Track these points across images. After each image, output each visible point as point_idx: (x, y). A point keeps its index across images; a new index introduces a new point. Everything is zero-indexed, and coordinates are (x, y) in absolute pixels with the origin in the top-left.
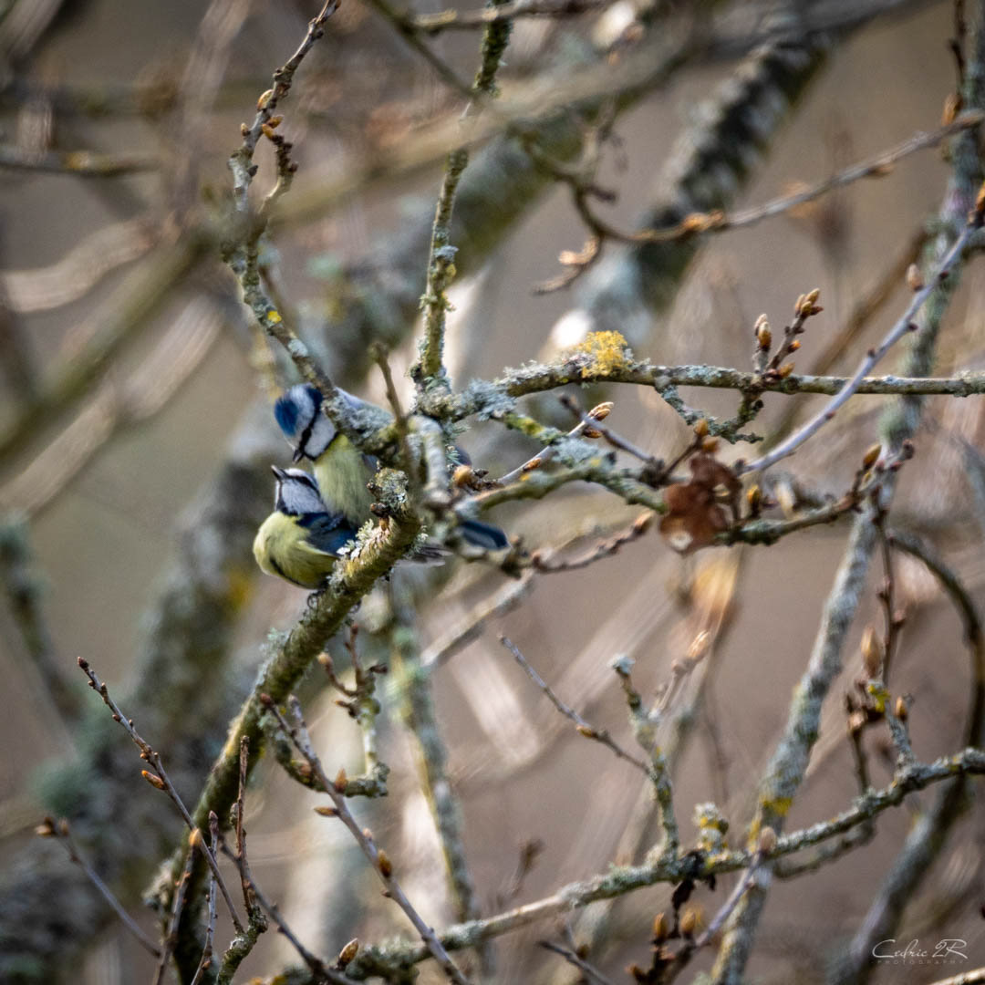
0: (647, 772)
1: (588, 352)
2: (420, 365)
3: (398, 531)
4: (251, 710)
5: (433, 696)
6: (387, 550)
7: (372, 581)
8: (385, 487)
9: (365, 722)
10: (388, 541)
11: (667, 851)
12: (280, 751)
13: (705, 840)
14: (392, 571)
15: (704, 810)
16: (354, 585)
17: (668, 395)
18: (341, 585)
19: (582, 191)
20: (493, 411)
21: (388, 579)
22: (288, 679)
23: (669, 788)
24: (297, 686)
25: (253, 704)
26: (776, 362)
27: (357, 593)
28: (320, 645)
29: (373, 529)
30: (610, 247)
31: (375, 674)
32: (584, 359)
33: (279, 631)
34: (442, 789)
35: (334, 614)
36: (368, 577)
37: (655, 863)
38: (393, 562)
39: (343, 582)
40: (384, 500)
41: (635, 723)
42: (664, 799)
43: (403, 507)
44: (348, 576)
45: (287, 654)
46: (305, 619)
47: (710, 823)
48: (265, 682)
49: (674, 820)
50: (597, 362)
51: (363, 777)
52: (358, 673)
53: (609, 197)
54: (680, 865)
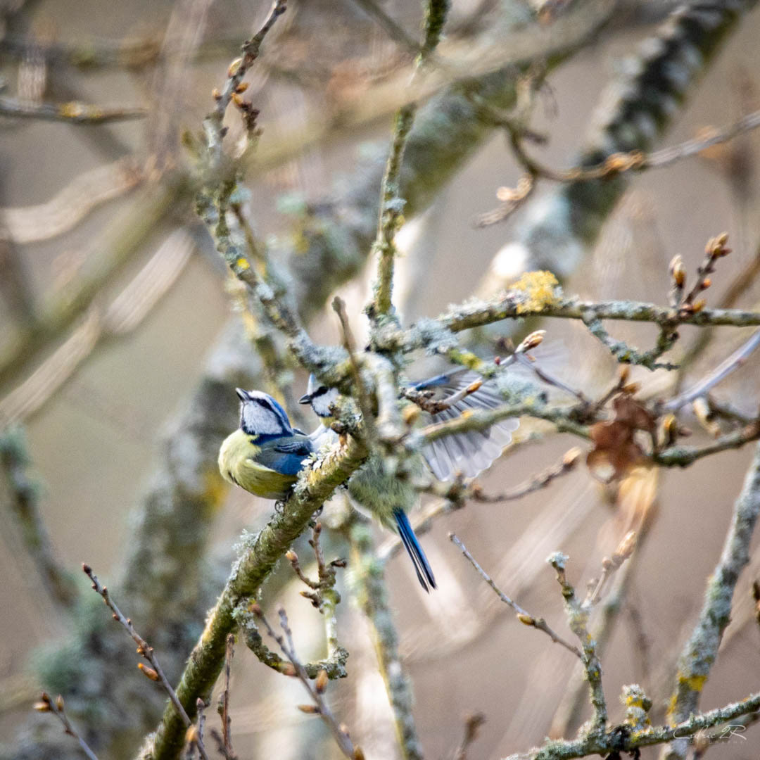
0: (579, 655)
1: (523, 290)
2: (374, 304)
3: (355, 446)
4: (225, 601)
5: (387, 586)
6: (345, 463)
7: (333, 489)
8: (343, 409)
9: (327, 611)
10: (347, 455)
11: (597, 727)
12: (250, 638)
13: (630, 717)
15: (629, 691)
16: (316, 493)
17: (595, 328)
18: (304, 492)
19: (517, 136)
20: (438, 347)
22: (258, 574)
23: (599, 670)
24: (266, 580)
25: (226, 596)
26: (690, 299)
27: (319, 499)
28: (287, 545)
30: (543, 184)
31: (335, 568)
32: (520, 296)
33: (250, 532)
34: (395, 668)
35: (298, 518)
36: (329, 486)
37: (585, 737)
38: (350, 473)
39: (307, 489)
40: (343, 419)
41: (569, 613)
42: (594, 680)
43: (359, 426)
44: (311, 485)
45: (257, 553)
46: (273, 521)
47: (635, 702)
48: (237, 577)
49: (603, 699)
50: (532, 299)
51: (325, 661)
52: (321, 567)
53: (539, 140)
54: (608, 739)
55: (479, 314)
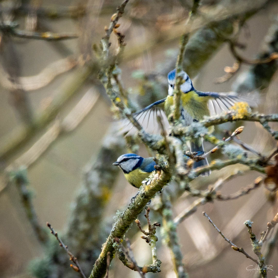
0: (258, 263)
1: (235, 110)
2: (173, 116)
3: (165, 175)
4: (110, 240)
5: (177, 234)
6: (160, 182)
7: (155, 193)
8: (160, 160)
9: (152, 244)
10: (161, 179)
12: (120, 256)
14: (162, 189)
16: (148, 195)
17: (265, 125)
18: (143, 194)
19: (233, 45)
20: (200, 134)
21: (161, 192)
22: (124, 229)
24: (127, 231)
25: (110, 238)
27: (149, 197)
28: (136, 217)
29: (155, 174)
30: (244, 66)
31: (155, 226)
32: (233, 112)
33: (120, 211)
34: (181, 269)
35: (140, 205)
36: (153, 192)
38: (163, 186)
39: (144, 193)
40: (159, 164)
41: (254, 246)
42: (264, 274)
43: (166, 167)
44: (146, 191)
45: (123, 220)
46: (130, 207)
48: (115, 230)
50: (239, 114)
51: (151, 265)
52: (150, 226)
53: (243, 47)
55: (217, 120)
